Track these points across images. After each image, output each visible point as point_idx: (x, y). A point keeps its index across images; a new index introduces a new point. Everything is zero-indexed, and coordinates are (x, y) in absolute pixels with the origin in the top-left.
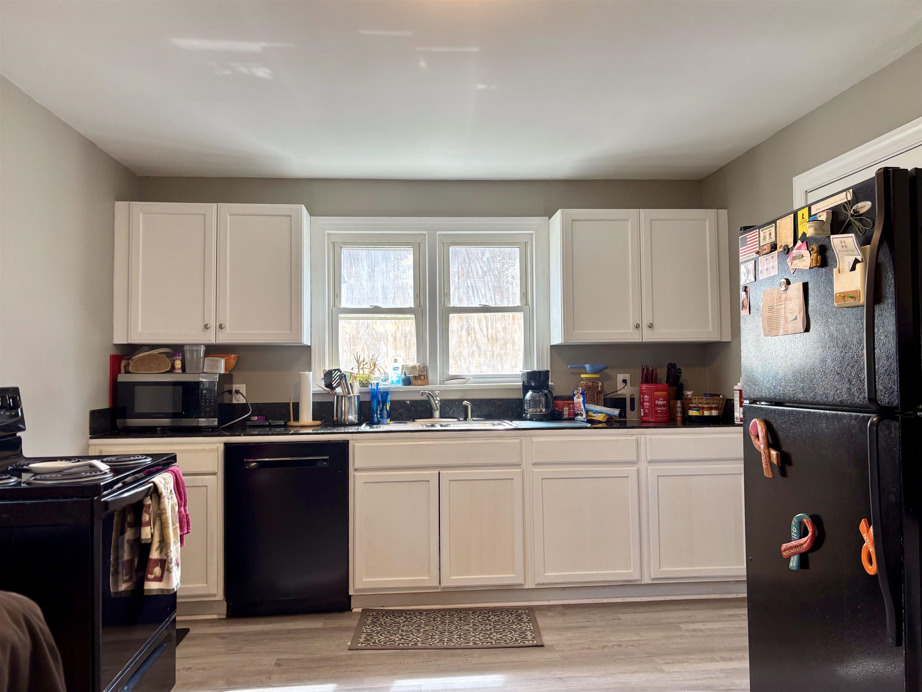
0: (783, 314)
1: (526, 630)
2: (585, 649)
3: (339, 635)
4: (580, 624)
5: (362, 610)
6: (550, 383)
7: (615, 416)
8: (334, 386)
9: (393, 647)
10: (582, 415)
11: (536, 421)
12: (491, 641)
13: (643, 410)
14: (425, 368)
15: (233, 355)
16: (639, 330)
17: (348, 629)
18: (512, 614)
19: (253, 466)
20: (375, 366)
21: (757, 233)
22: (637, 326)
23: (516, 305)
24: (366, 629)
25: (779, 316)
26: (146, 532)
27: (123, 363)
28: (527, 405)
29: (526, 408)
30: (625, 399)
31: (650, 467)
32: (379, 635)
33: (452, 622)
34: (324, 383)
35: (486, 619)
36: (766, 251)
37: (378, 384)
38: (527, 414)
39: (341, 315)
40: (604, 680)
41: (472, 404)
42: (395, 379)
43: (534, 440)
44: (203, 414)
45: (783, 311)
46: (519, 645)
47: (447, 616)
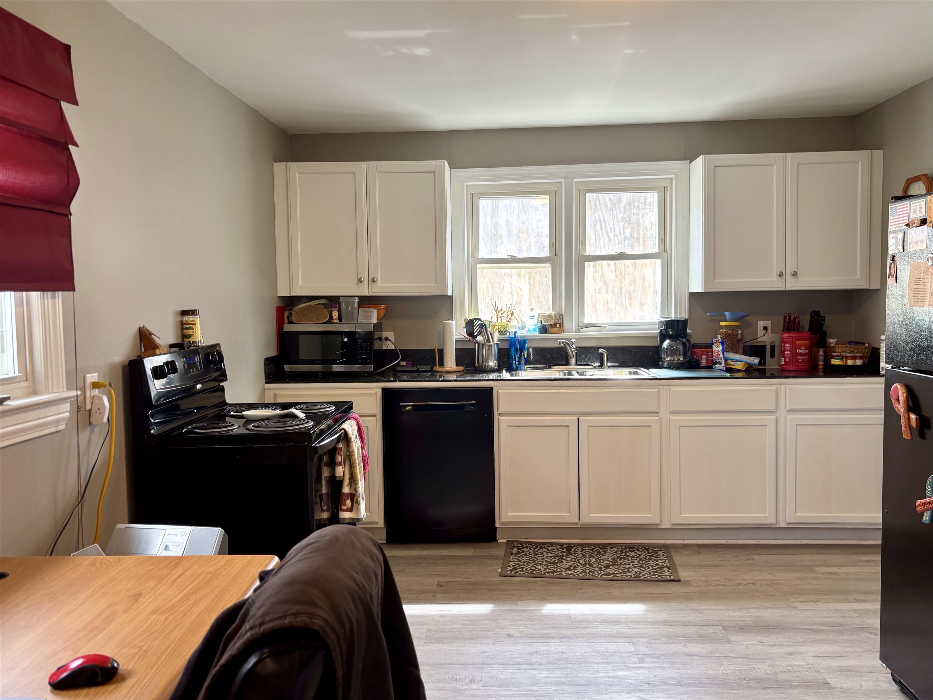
0: (929, 287)
1: (663, 566)
2: (720, 585)
3: (489, 563)
4: (715, 563)
5: (507, 541)
6: (688, 331)
7: (755, 365)
8: (475, 334)
9: (539, 576)
10: (720, 363)
11: (673, 369)
12: (630, 574)
13: (783, 358)
14: (560, 316)
15: (383, 306)
16: (783, 278)
17: (496, 557)
18: (648, 551)
19: (408, 409)
20: (512, 315)
21: (908, 205)
22: (780, 274)
23: (654, 252)
24: (513, 558)
25: (926, 289)
26: (340, 471)
27: (286, 314)
28: (664, 353)
29: (663, 356)
30: (764, 347)
31: (788, 417)
32: (525, 564)
33: (592, 556)
34: (466, 331)
35: (624, 554)
36: (916, 224)
37: (515, 332)
38: (664, 362)
39: (479, 266)
40: (739, 613)
41: (607, 352)
42: (532, 327)
43: (672, 390)
44: (360, 361)
45: (930, 285)
46: (657, 579)
47: (587, 550)
